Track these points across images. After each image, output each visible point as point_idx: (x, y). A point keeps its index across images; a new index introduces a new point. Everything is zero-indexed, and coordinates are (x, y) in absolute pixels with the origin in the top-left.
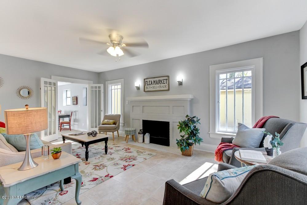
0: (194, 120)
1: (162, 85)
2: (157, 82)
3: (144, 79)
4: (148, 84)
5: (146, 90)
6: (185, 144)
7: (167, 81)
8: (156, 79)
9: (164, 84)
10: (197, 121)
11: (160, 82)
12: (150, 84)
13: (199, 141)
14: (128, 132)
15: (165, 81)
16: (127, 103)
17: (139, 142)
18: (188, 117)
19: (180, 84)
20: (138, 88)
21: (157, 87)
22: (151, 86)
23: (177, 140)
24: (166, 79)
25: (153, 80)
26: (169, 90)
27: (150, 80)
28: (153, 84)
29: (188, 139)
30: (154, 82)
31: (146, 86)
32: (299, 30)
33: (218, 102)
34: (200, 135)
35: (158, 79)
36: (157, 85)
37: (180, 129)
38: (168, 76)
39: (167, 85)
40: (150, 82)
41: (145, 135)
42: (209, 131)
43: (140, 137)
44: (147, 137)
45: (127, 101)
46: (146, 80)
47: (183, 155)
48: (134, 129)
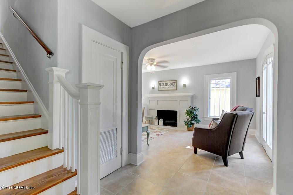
0: (195, 109)
1: (171, 86)
2: (168, 84)
3: (158, 82)
4: (161, 85)
5: (159, 89)
6: (190, 123)
7: (176, 83)
8: (167, 82)
9: (173, 86)
10: (197, 110)
11: (170, 84)
12: (163, 85)
13: (198, 121)
14: (148, 118)
15: (174, 84)
16: (144, 99)
17: (155, 124)
18: (191, 108)
19: (185, 86)
20: (153, 88)
21: (168, 87)
22: (164, 87)
23: (185, 121)
24: (175, 83)
25: (165, 83)
26: (177, 90)
27: (163, 82)
28: (165, 85)
29: (191, 120)
30: (166, 84)
31: (159, 87)
32: (256, 58)
33: (210, 98)
34: (199, 118)
35: (168, 82)
36: (168, 86)
37: (187, 114)
38: (176, 81)
39: (175, 86)
40: (163, 84)
41: (160, 120)
42: (204, 116)
43: (156, 121)
44: (161, 121)
45: (144, 97)
46: (159, 83)
47: (188, 130)
48: (151, 116)
